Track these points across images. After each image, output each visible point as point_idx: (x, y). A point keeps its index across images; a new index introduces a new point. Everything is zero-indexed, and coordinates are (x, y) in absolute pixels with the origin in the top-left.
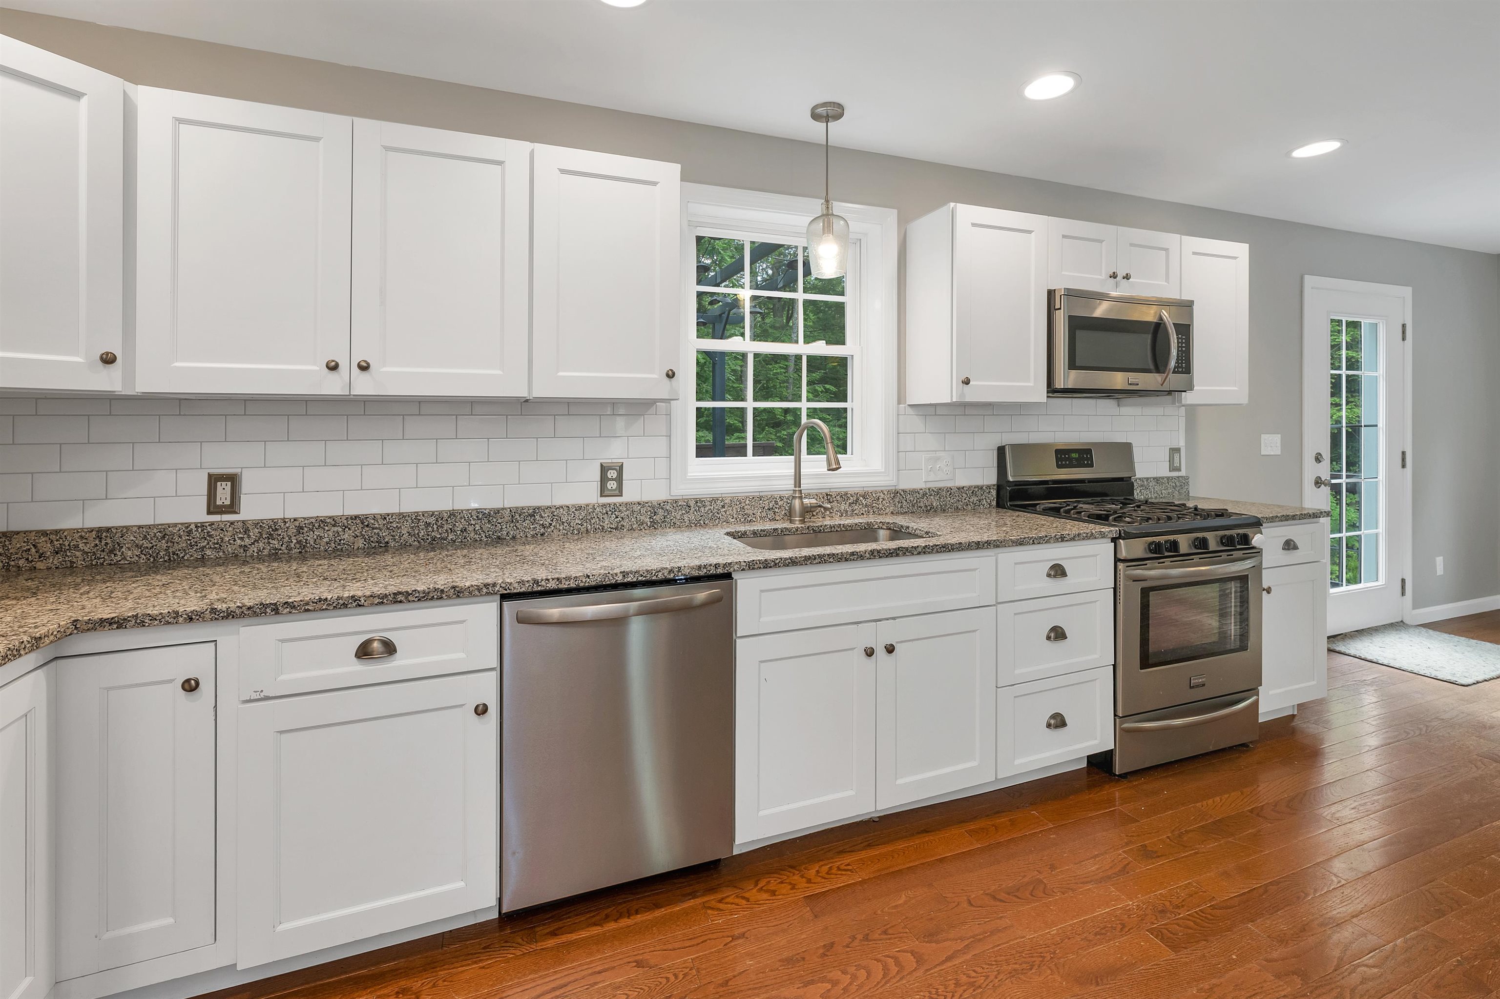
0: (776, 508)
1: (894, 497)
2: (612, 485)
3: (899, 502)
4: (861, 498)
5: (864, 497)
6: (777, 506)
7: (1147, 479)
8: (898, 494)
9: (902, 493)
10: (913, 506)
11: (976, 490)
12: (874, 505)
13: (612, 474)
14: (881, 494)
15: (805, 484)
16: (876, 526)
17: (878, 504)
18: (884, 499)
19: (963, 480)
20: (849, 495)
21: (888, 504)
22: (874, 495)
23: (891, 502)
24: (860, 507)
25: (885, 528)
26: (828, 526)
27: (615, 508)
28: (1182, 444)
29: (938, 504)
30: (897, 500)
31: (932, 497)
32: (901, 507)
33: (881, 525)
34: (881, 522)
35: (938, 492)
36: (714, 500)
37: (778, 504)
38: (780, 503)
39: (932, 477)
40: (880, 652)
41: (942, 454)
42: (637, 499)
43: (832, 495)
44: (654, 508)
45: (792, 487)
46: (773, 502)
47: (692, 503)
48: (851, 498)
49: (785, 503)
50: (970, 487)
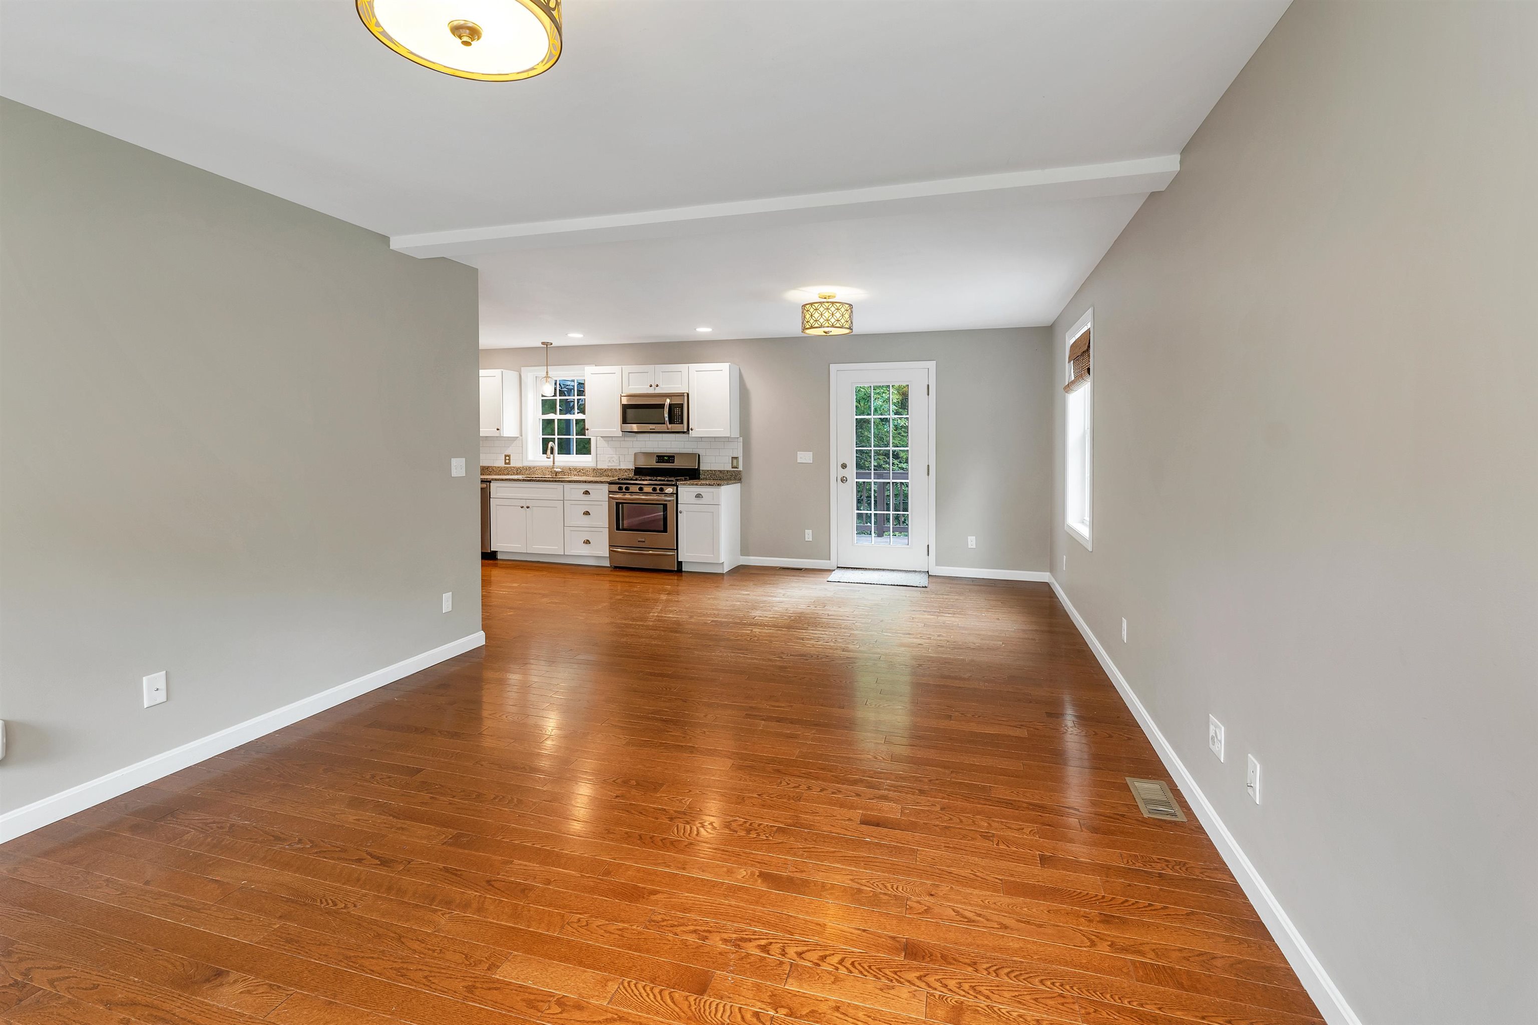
1: (594, 470)
2: (507, 461)
7: (715, 471)
9: (597, 470)
11: (627, 470)
13: (507, 458)
15: (556, 464)
18: (590, 471)
19: (623, 467)
23: (593, 472)
27: (507, 468)
28: (740, 455)
30: (595, 472)
31: (608, 472)
35: (611, 470)
36: (534, 468)
39: (610, 464)
40: (525, 507)
41: (614, 456)
42: (514, 466)
44: (518, 469)
45: (552, 465)
47: (528, 468)
50: (624, 469)
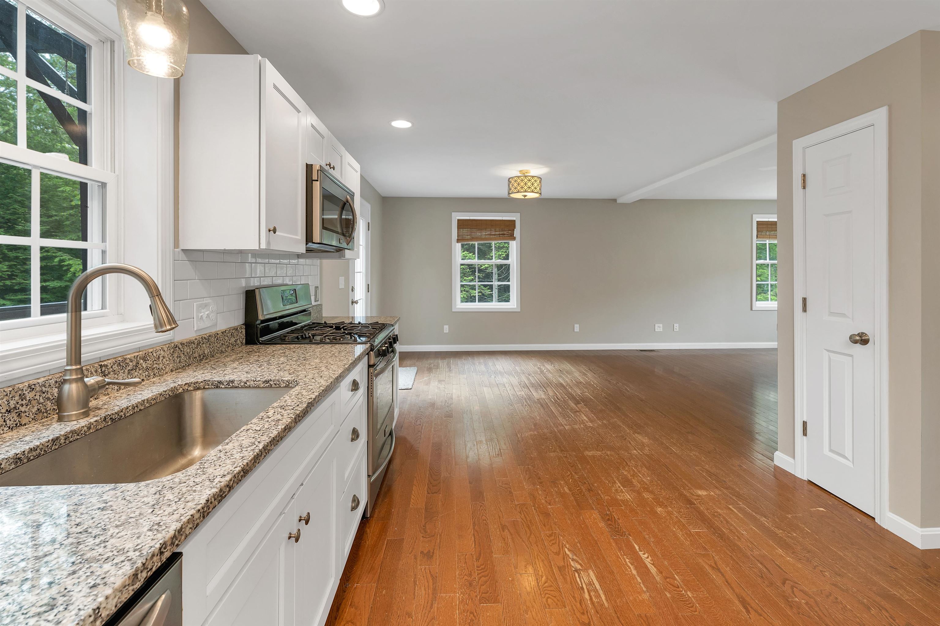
0: (22, 405)
1: (173, 352)
3: (177, 357)
4: (142, 361)
5: (145, 359)
6: (24, 402)
8: (177, 349)
9: (180, 347)
10: (190, 358)
11: (234, 331)
12: (154, 366)
14: (162, 352)
16: (181, 390)
17: (158, 364)
18: (164, 357)
20: (128, 361)
21: (168, 362)
22: (155, 355)
23: (171, 358)
24: (140, 372)
25: (192, 389)
26: (130, 408)
28: (319, 283)
29: (209, 351)
31: (204, 345)
32: (180, 362)
33: (186, 387)
34: (186, 384)
35: (209, 338)
37: (25, 398)
38: (29, 396)
41: (209, 300)
43: (107, 366)
46: (17, 398)
48: (131, 364)
49: (38, 394)
50: (229, 330)
